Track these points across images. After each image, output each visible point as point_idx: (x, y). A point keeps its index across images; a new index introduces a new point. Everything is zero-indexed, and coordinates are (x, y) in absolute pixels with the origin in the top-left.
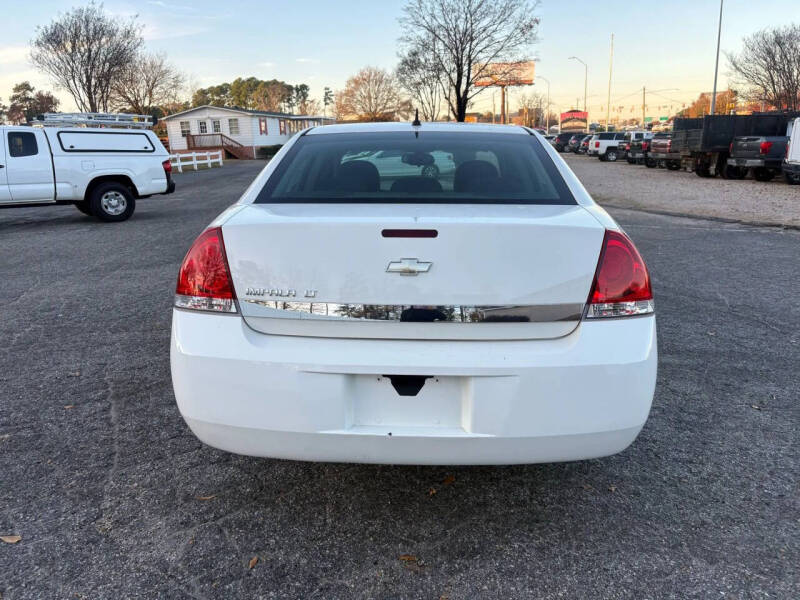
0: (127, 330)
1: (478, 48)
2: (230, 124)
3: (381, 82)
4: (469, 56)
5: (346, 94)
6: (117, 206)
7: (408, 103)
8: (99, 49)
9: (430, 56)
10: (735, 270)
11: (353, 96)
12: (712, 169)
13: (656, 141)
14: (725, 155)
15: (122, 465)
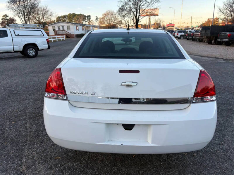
0: (34, 94)
1: (142, 4)
2: (67, 27)
3: (113, 14)
4: (140, 7)
5: (102, 18)
6: (33, 53)
7: (121, 21)
8: (27, 4)
9: (128, 7)
10: (224, 74)
11: (104, 19)
12: (213, 42)
13: (196, 33)
14: (217, 38)
15: (30, 145)
